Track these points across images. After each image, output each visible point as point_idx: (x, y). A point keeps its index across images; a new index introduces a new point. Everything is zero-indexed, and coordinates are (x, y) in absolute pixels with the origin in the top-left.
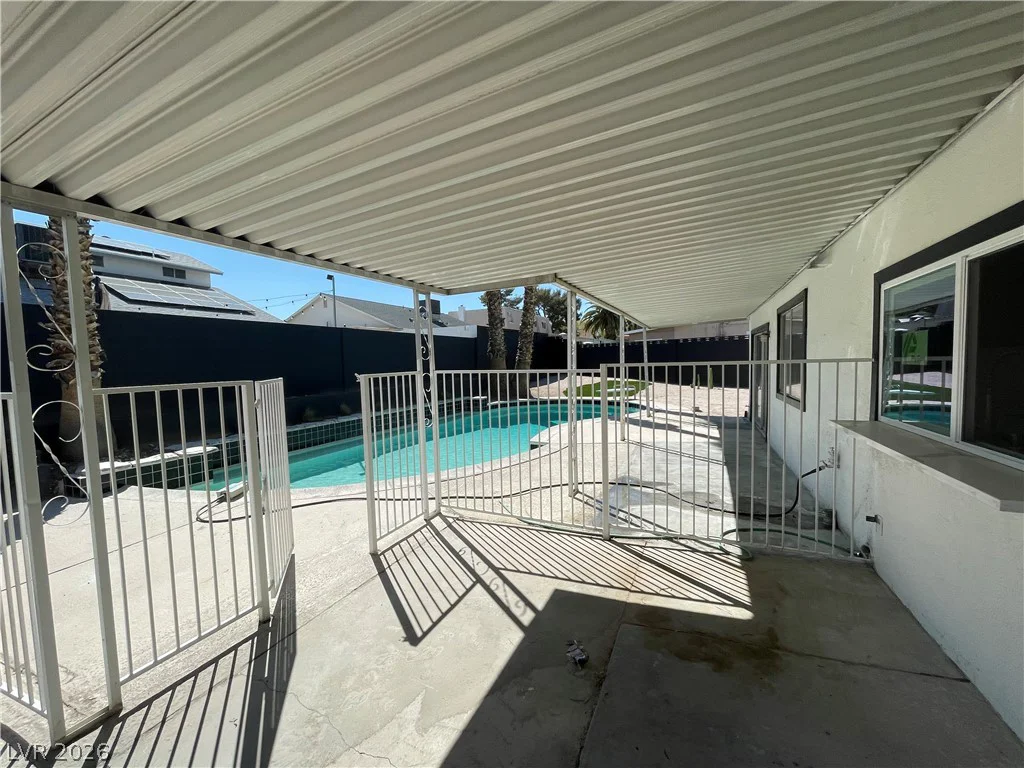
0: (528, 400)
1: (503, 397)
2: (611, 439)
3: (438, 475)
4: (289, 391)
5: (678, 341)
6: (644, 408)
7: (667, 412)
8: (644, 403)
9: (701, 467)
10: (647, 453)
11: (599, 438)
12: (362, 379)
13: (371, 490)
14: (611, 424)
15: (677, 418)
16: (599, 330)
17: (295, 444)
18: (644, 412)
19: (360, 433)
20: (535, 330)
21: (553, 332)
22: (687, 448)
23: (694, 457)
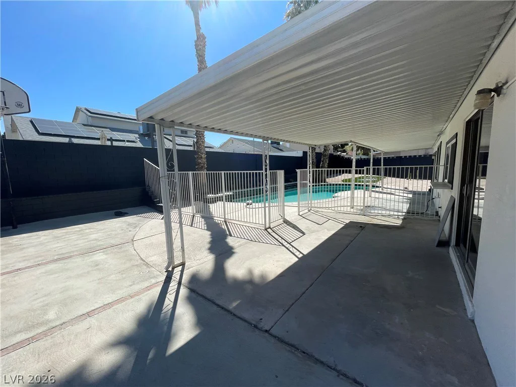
0: (326, 184)
1: (316, 183)
2: (366, 196)
3: (311, 202)
4: (285, 174)
5: (402, 157)
6: (380, 187)
7: (391, 189)
8: (381, 186)
9: (401, 204)
10: (381, 200)
11: (362, 196)
12: (298, 171)
13: (299, 204)
14: (366, 192)
15: (394, 190)
16: (359, 151)
17: (286, 188)
18: (381, 188)
19: (297, 187)
20: (330, 152)
21: (334, 152)
22: (397, 200)
23: (399, 202)
